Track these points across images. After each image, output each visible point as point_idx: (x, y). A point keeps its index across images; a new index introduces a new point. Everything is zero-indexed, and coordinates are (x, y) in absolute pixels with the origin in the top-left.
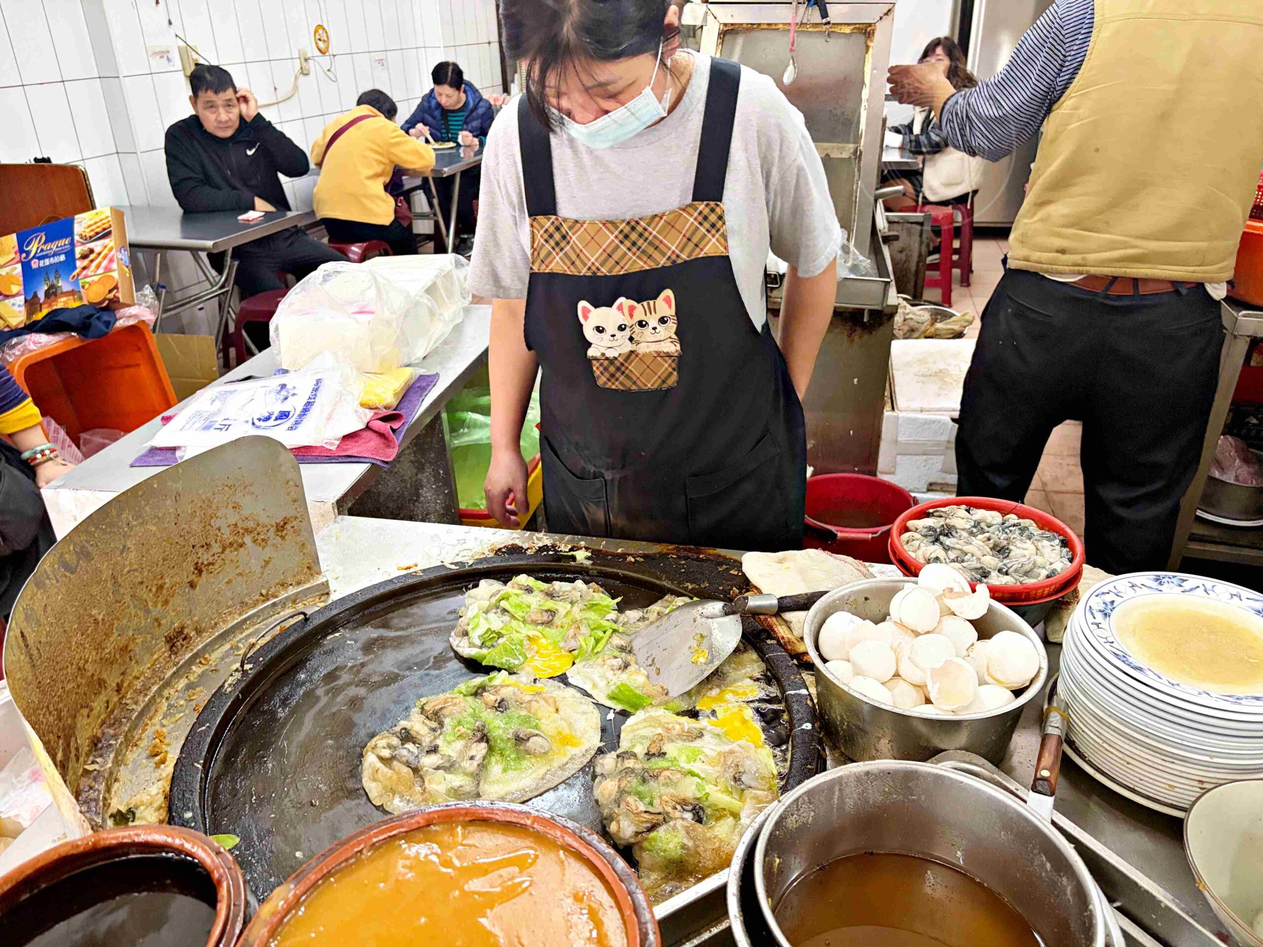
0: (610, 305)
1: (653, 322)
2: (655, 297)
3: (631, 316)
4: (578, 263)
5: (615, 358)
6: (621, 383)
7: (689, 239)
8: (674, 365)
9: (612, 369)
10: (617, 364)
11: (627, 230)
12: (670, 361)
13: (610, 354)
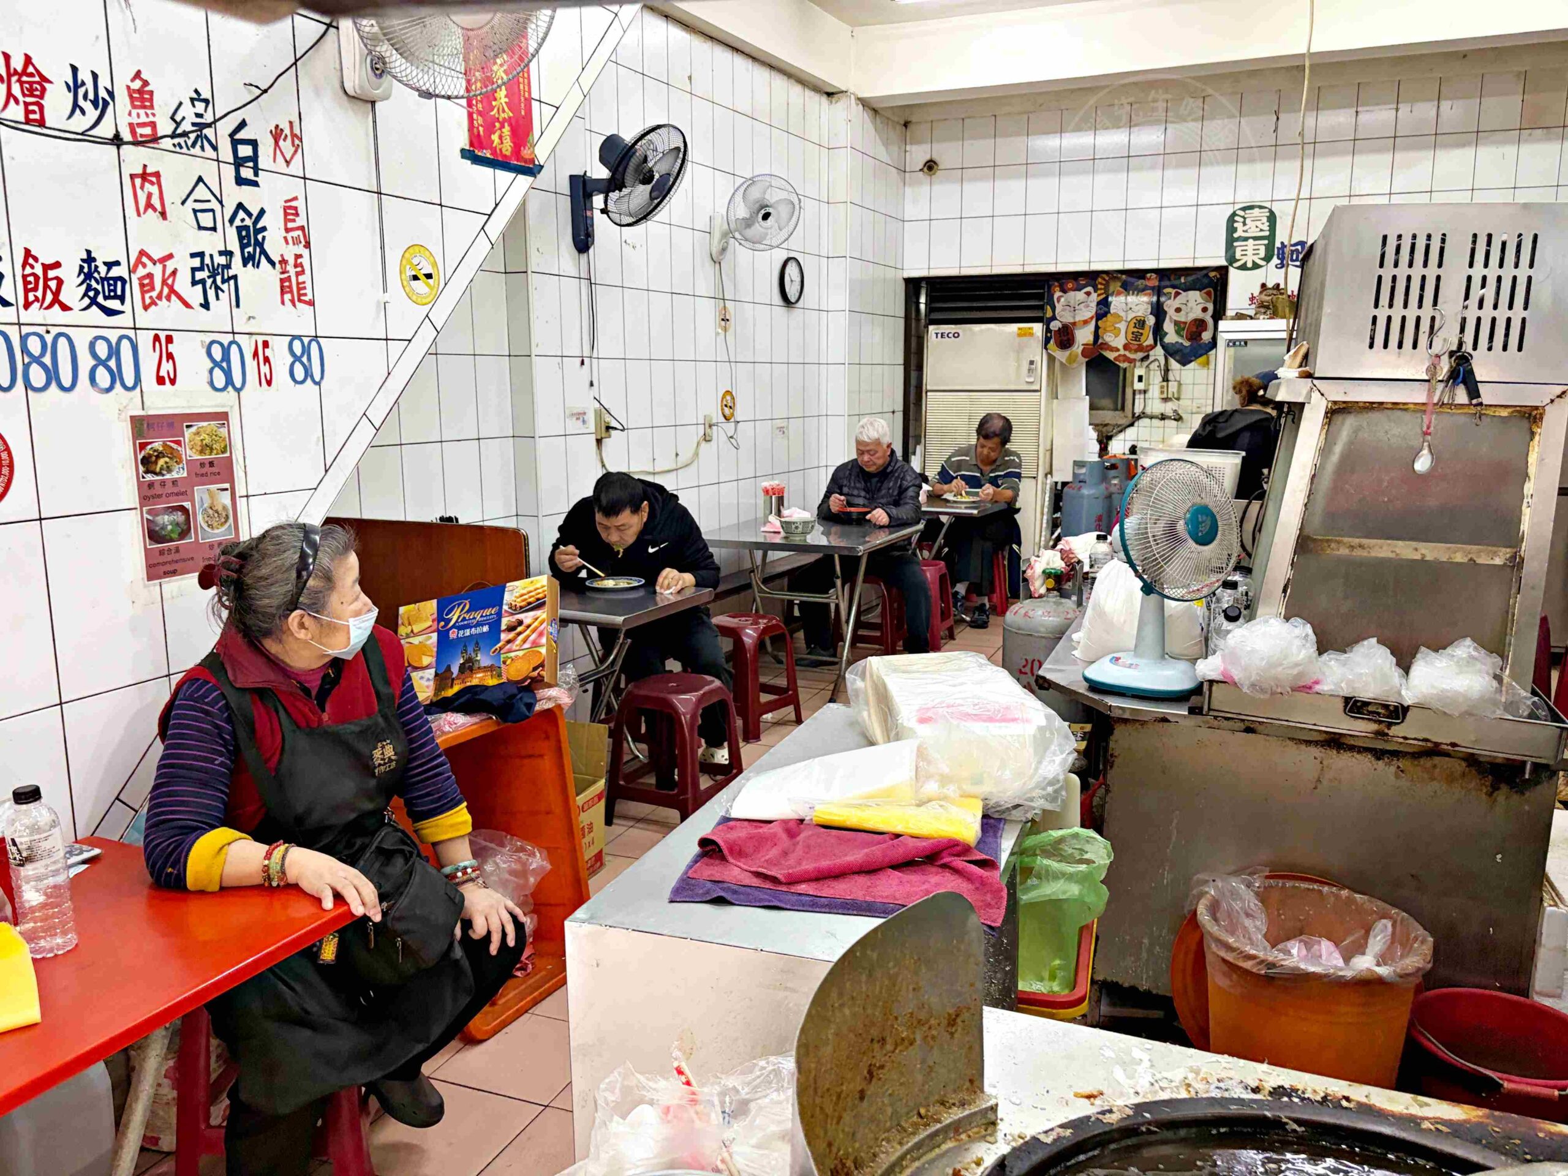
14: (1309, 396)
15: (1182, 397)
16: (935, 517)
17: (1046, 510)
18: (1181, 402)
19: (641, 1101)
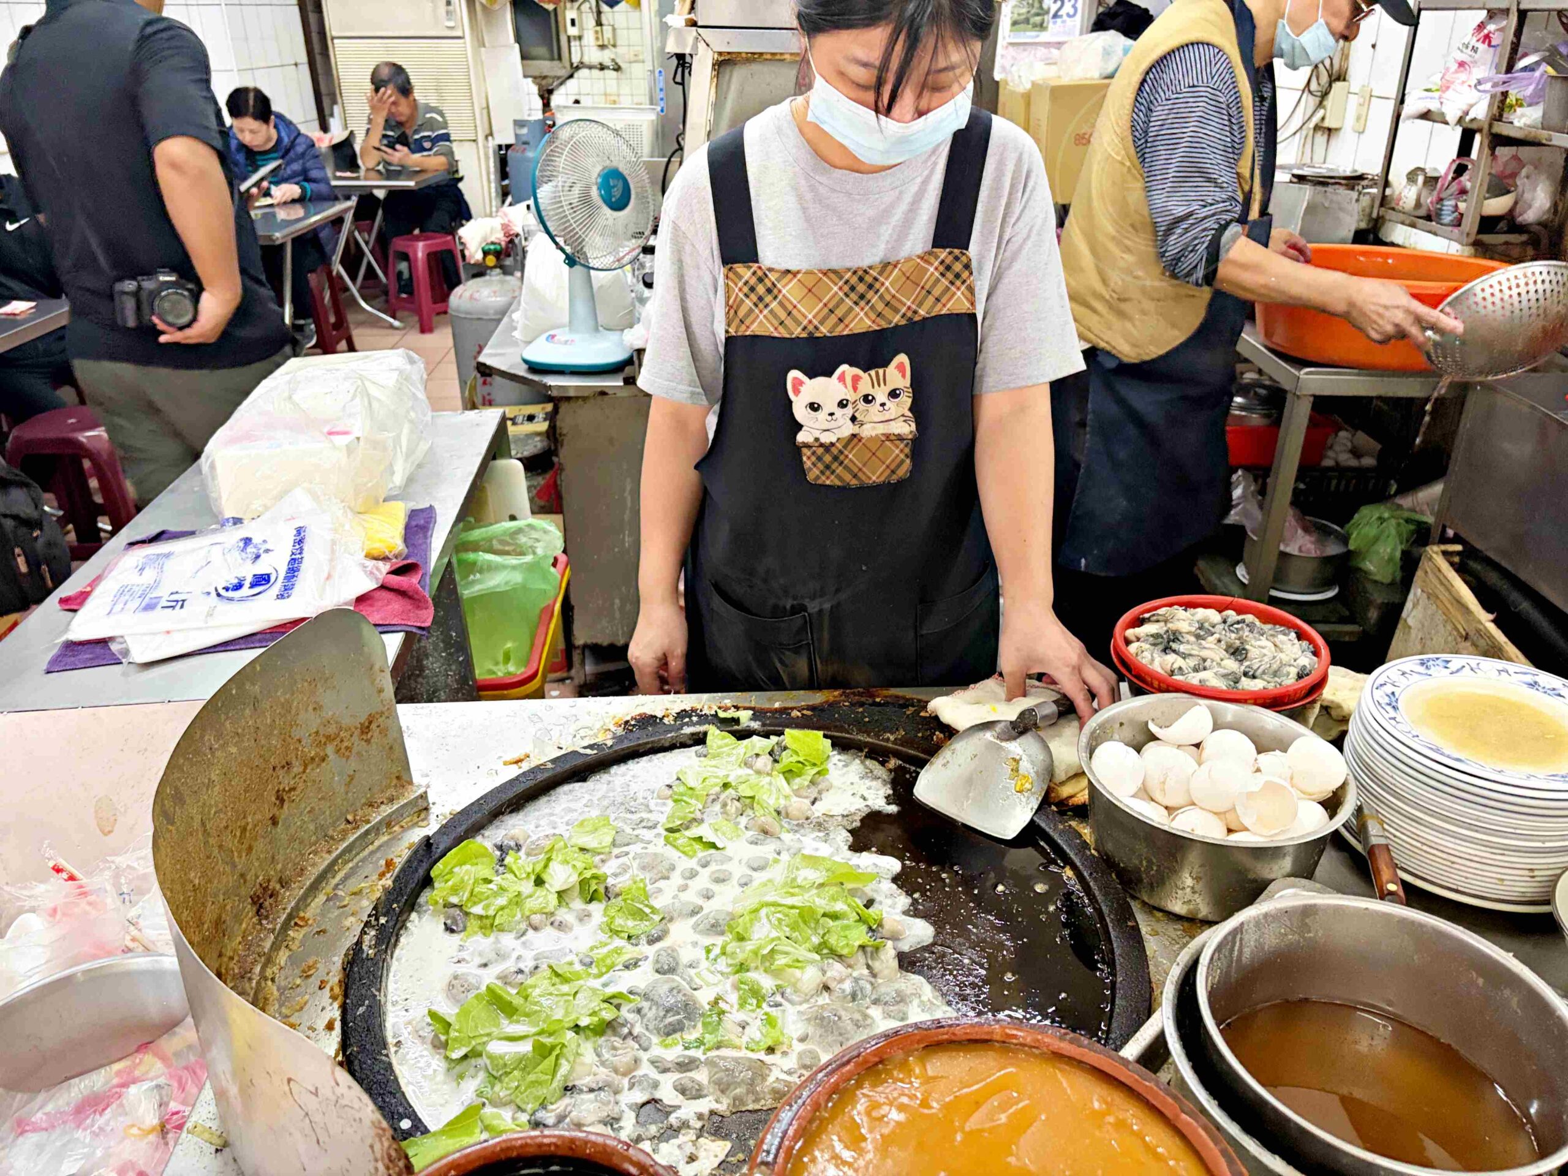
0: (829, 374)
1: (881, 395)
2: (885, 364)
3: (855, 389)
4: (789, 322)
5: (832, 444)
6: (839, 477)
7: (929, 292)
8: (907, 450)
9: (828, 458)
10: (834, 451)
11: (854, 280)
12: (902, 446)
13: (826, 438)
14: (695, 46)
15: (619, 43)
16: (367, 192)
17: (492, 177)
18: (619, 50)
19: (20, 912)
